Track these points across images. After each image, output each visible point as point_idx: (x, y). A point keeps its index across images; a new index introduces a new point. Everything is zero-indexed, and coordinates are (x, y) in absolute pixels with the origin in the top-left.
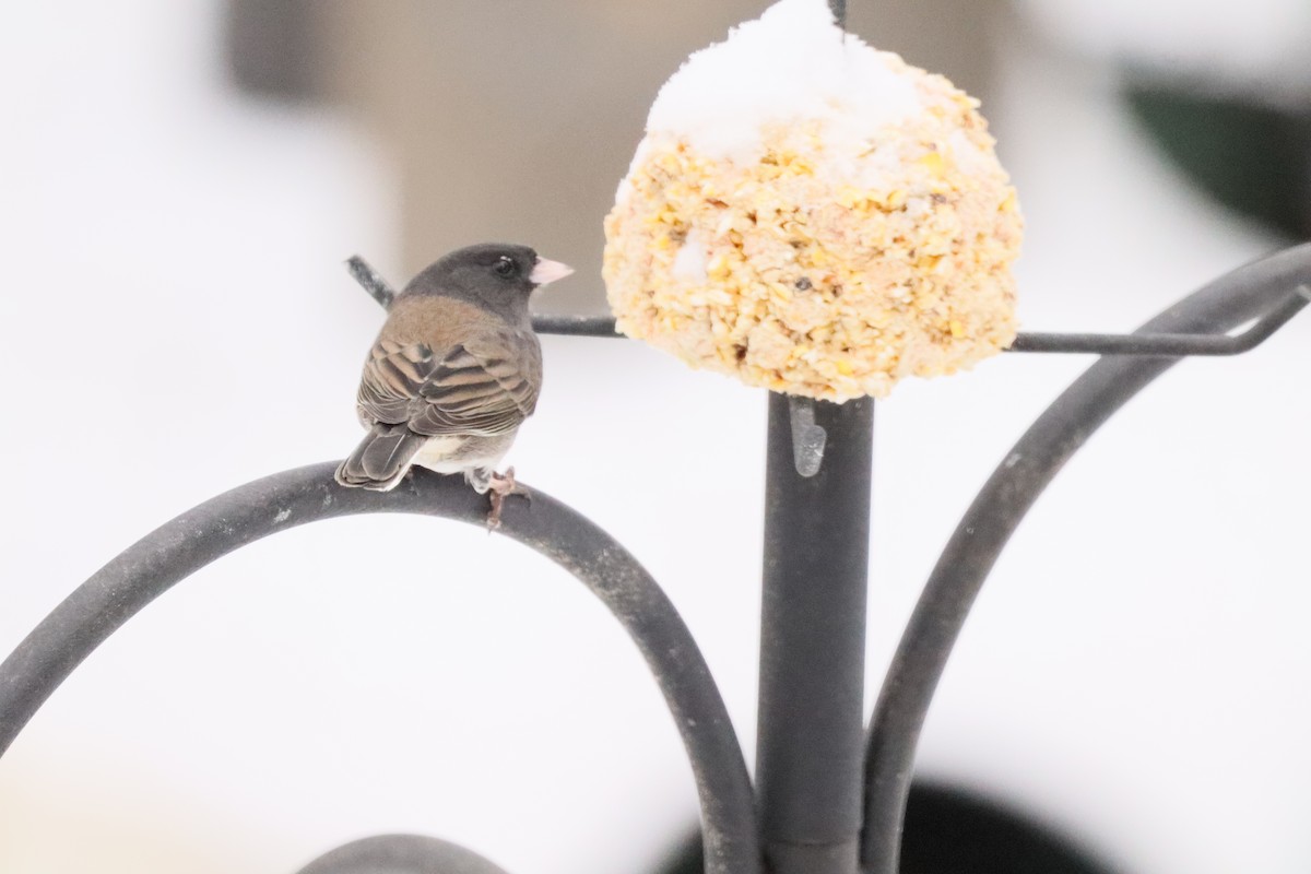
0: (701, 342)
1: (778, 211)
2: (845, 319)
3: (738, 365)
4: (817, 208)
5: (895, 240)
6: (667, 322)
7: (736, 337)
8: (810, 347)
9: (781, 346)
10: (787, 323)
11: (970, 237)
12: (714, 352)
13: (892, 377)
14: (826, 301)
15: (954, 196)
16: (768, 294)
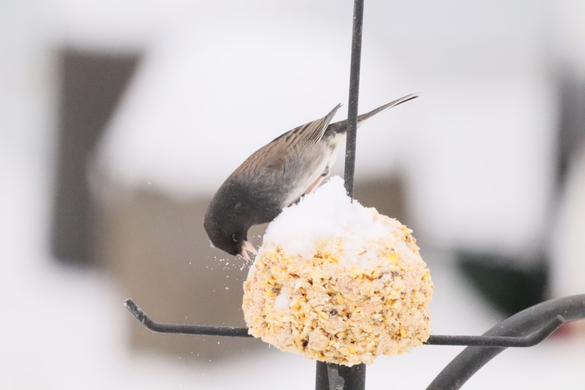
0: (287, 339)
1: (322, 279)
2: (352, 328)
3: (304, 349)
4: (340, 278)
5: (375, 293)
6: (272, 329)
7: (303, 336)
8: (336, 341)
9: (324, 341)
10: (326, 330)
11: (409, 292)
12: (293, 343)
13: (373, 355)
14: (344, 320)
15: (402, 273)
16: (318, 317)
